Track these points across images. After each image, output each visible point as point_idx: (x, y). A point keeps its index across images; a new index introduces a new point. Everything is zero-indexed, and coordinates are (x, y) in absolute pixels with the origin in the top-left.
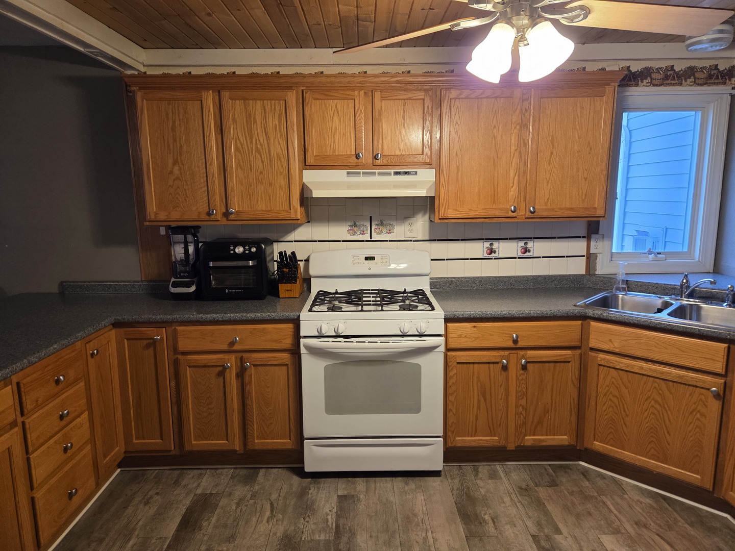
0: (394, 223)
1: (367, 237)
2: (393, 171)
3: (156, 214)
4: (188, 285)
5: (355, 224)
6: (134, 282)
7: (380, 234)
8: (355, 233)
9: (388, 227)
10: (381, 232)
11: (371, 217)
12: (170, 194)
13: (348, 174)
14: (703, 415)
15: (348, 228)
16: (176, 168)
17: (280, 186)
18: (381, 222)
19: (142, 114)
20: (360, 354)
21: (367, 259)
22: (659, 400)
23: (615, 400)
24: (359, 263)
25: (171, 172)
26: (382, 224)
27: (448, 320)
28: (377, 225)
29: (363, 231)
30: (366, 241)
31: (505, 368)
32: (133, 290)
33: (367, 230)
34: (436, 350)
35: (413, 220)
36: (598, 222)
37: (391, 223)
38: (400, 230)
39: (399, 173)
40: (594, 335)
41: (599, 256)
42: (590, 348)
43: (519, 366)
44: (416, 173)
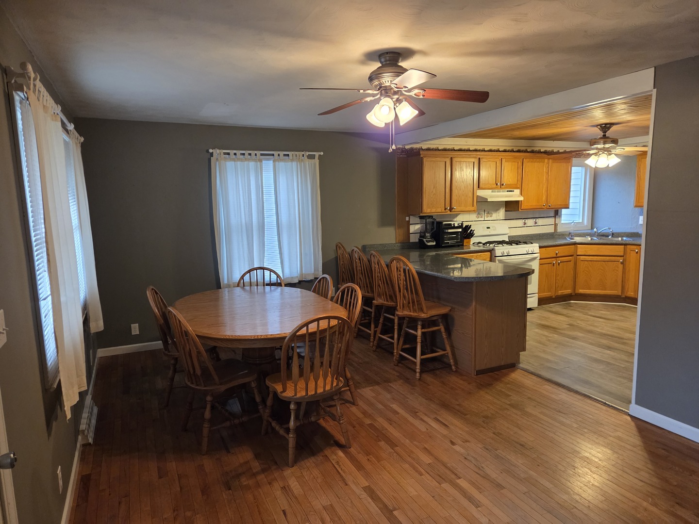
0: (492, 212)
1: (483, 219)
2: (506, 190)
5: (479, 213)
6: (390, 244)
8: (479, 217)
9: (490, 214)
10: (488, 217)
11: (485, 210)
13: (492, 192)
14: (617, 271)
15: (476, 215)
17: (470, 197)
21: (487, 228)
22: (602, 268)
23: (587, 272)
24: (485, 230)
26: (488, 213)
27: (540, 247)
30: (484, 221)
31: (554, 265)
32: (394, 247)
33: (483, 215)
34: (537, 259)
35: (499, 211)
36: (558, 210)
38: (495, 216)
39: (509, 191)
40: (579, 250)
41: (558, 224)
42: (578, 255)
43: (557, 264)
44: (514, 191)
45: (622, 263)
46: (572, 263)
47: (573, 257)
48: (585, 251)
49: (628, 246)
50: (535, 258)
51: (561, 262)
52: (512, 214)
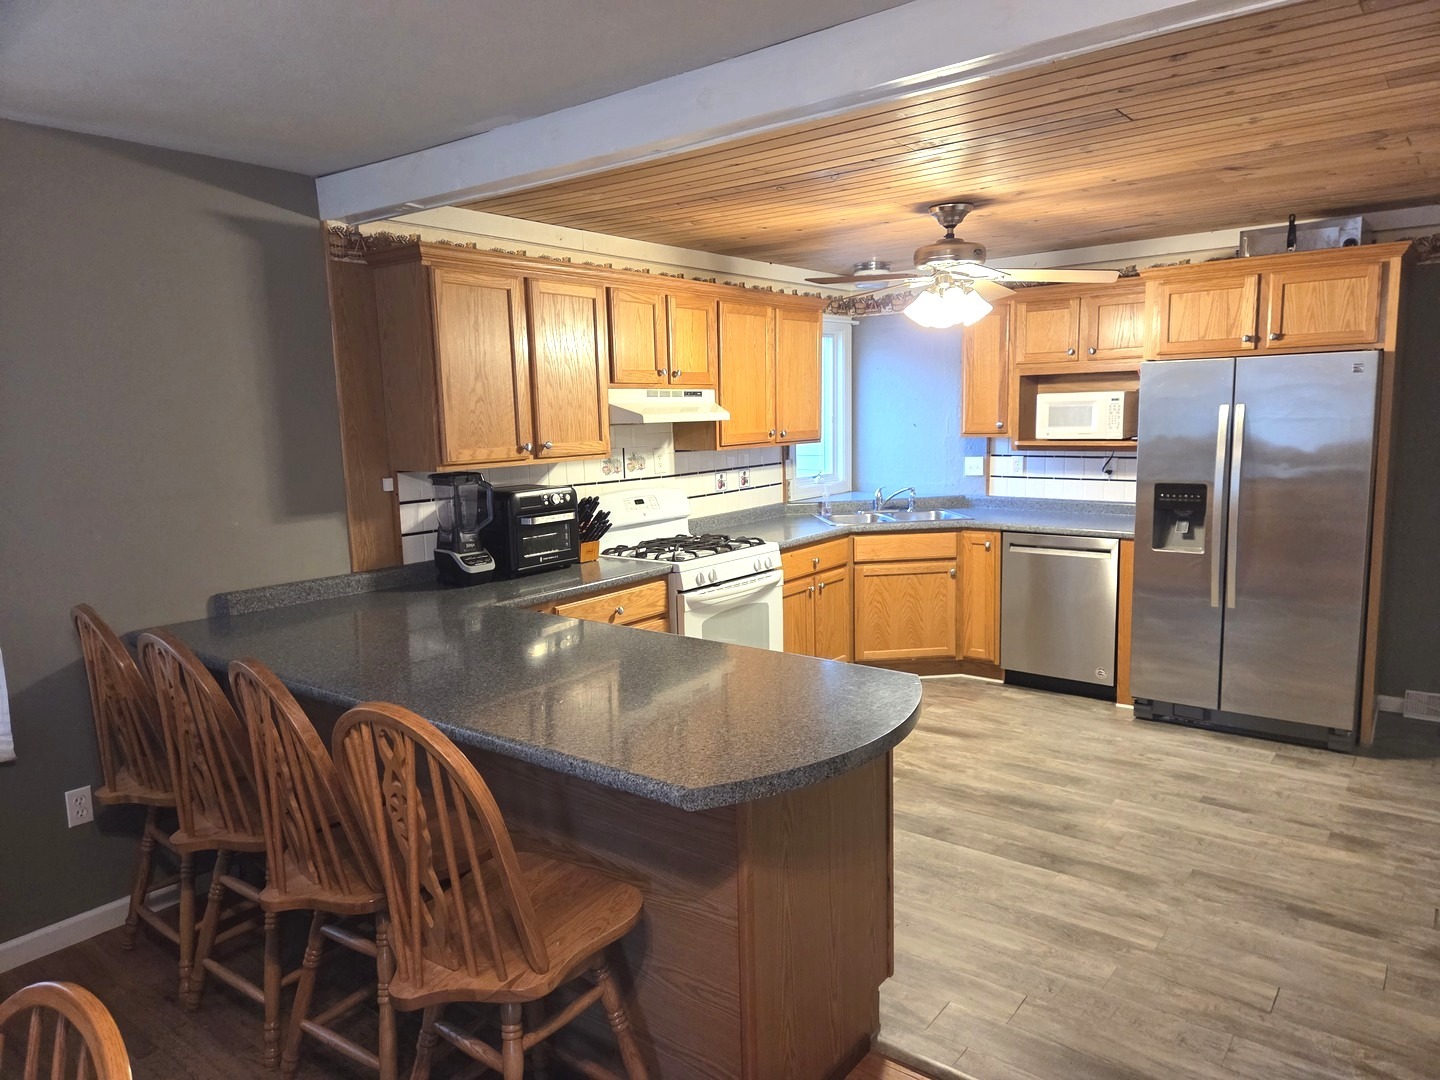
0: (645, 455)
1: (621, 475)
2: (683, 391)
5: (609, 459)
6: (327, 579)
7: (632, 470)
8: (611, 471)
9: (640, 462)
11: (624, 449)
12: (472, 423)
13: (648, 394)
14: (944, 595)
15: (603, 465)
16: (478, 383)
17: (589, 410)
18: (633, 456)
20: (728, 603)
21: (636, 502)
22: (913, 593)
23: (879, 605)
24: (632, 508)
25: (473, 390)
26: (633, 458)
28: (629, 458)
29: (617, 468)
30: (624, 481)
31: (810, 595)
33: (620, 466)
34: (779, 584)
35: (660, 452)
36: (788, 447)
37: (642, 456)
38: (650, 465)
39: (688, 394)
40: (858, 549)
41: (791, 482)
42: (855, 563)
43: (817, 591)
44: (700, 394)
45: (954, 576)
46: (846, 584)
47: (847, 568)
48: (873, 551)
49: (966, 534)
50: (773, 586)
51: (825, 585)
52: (694, 459)
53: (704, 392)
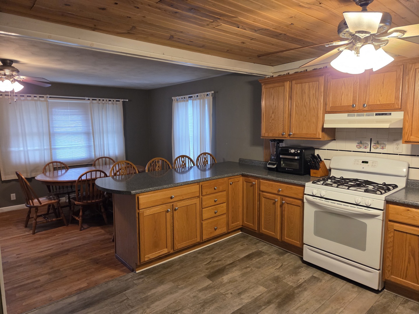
0: (386, 143)
1: (368, 150)
2: (375, 113)
3: (264, 134)
4: (274, 164)
5: (361, 142)
6: (261, 161)
7: (376, 149)
8: (360, 147)
9: (382, 145)
10: (377, 148)
11: (371, 139)
12: (270, 126)
13: (348, 116)
15: (356, 144)
16: (273, 115)
17: (313, 122)
18: (378, 142)
19: (263, 94)
20: (332, 209)
21: (363, 162)
24: (358, 164)
25: (271, 117)
28: (374, 143)
29: (366, 147)
30: (367, 152)
32: (260, 165)
33: (368, 146)
34: (377, 218)
35: (398, 142)
37: (384, 143)
38: (390, 148)
39: (379, 114)
44: (390, 114)
53: (392, 113)
